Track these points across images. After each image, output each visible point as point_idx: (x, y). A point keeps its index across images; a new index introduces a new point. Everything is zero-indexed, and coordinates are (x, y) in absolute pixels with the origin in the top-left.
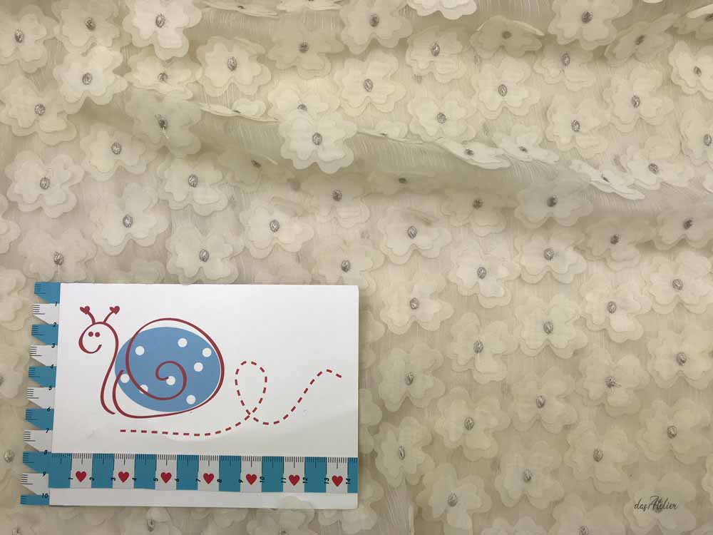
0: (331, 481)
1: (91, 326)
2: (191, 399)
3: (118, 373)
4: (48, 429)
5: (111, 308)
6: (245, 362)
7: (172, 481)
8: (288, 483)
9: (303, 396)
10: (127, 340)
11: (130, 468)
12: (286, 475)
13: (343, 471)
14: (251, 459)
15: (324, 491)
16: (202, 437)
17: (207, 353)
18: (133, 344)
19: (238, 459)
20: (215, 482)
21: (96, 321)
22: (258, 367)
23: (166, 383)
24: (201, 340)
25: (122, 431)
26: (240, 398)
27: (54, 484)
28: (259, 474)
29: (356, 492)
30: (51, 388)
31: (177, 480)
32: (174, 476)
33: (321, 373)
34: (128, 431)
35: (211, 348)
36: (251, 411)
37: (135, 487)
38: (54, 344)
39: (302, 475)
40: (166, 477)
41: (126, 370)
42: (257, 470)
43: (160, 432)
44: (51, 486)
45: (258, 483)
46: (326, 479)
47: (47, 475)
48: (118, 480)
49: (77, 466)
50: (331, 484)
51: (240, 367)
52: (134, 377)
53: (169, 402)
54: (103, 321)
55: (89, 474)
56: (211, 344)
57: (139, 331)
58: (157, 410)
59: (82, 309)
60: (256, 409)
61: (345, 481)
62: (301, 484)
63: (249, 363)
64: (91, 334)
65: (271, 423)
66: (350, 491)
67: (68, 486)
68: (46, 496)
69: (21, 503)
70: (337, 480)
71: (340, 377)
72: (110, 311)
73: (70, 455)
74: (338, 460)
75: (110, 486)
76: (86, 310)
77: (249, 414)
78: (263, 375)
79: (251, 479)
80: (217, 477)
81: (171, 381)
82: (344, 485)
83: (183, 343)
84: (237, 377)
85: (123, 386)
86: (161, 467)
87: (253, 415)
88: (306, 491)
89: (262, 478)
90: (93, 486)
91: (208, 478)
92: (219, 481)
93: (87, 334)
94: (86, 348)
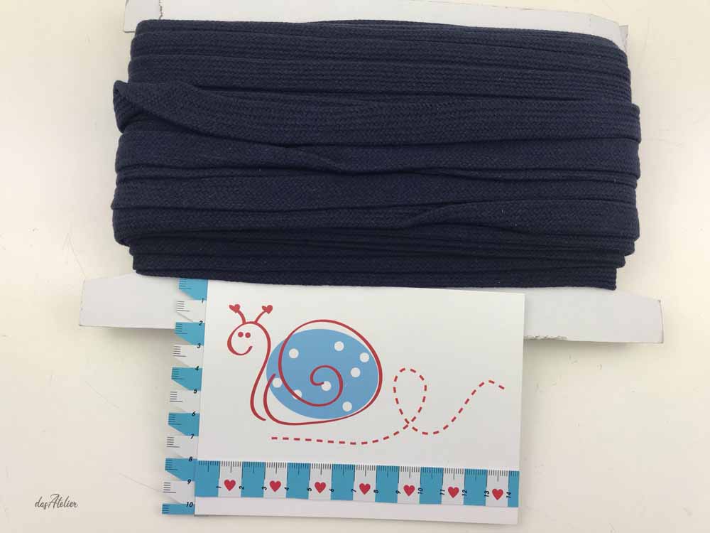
0: (491, 494)
1: (241, 326)
2: (347, 406)
3: (270, 377)
4: (193, 435)
5: (263, 307)
6: (404, 369)
7: (327, 491)
8: (446, 496)
9: (464, 406)
10: (280, 342)
11: (281, 476)
12: (445, 488)
13: (503, 485)
14: (410, 470)
15: (484, 504)
16: (359, 446)
17: (365, 357)
18: (286, 347)
19: (396, 469)
20: (371, 493)
21: (247, 321)
22: (418, 374)
23: (321, 388)
25: (273, 438)
26: (398, 407)
27: (198, 493)
28: (417, 486)
29: (517, 506)
30: (196, 391)
31: (332, 490)
32: (329, 486)
33: (483, 384)
34: (280, 439)
35: (369, 354)
36: (409, 420)
37: (288, 496)
38: (200, 344)
39: (461, 488)
40: (320, 487)
41: (278, 374)
42: (415, 481)
43: (314, 441)
45: (415, 494)
46: (486, 492)
47: (192, 483)
48: (269, 488)
49: (225, 474)
50: (491, 497)
51: (399, 374)
52: (287, 381)
53: (324, 409)
54: (254, 320)
55: (239, 483)
56: (369, 349)
57: (294, 332)
58: (312, 417)
59: (231, 307)
60: (415, 418)
61: (505, 494)
62: (460, 496)
63: (408, 370)
64: (241, 335)
65: (431, 433)
66: (511, 505)
67: (216, 495)
68: (191, 505)
69: (163, 513)
70: (498, 494)
71: (503, 388)
72: (263, 311)
73: (218, 463)
74: (499, 473)
75: (262, 496)
76: (236, 308)
77: (408, 422)
78: (423, 383)
79: (409, 490)
80: (373, 487)
81: (327, 386)
82: (504, 497)
83: (339, 346)
84: (395, 384)
85: (276, 392)
86: (315, 477)
87: (411, 425)
88: (465, 504)
89: (421, 490)
90: (243, 495)
91: (365, 488)
92: (376, 491)
93: (236, 334)
94: (235, 350)
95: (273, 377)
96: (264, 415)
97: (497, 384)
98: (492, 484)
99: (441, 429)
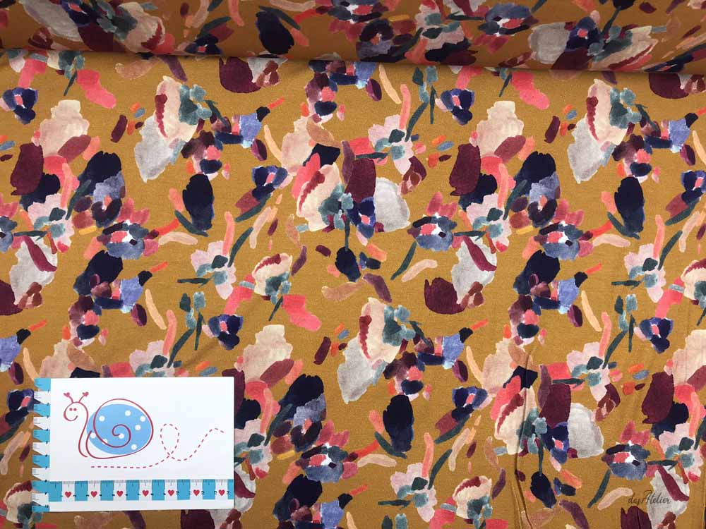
0: (218, 493)
1: (71, 404)
2: (134, 447)
3: (89, 432)
4: (47, 467)
5: (83, 393)
6: (166, 424)
7: (124, 496)
9: (200, 443)
10: (94, 412)
11: (97, 488)
12: (192, 490)
13: (225, 487)
14: (171, 481)
15: (214, 498)
16: (142, 469)
17: (143, 419)
18: (97, 416)
19: (163, 481)
20: (149, 495)
21: (74, 402)
22: (174, 427)
24: (139, 411)
25: (92, 467)
26: (164, 445)
27: (51, 500)
28: (176, 490)
30: (47, 442)
31: (127, 495)
32: (125, 493)
33: (211, 430)
34: (96, 467)
35: (145, 417)
36: (170, 453)
37: (101, 500)
38: (48, 416)
39: (201, 490)
41: (93, 431)
42: (174, 487)
43: (115, 467)
44: (49, 501)
45: (175, 495)
46: (215, 491)
47: (47, 494)
48: (90, 495)
49: (65, 489)
50: (218, 494)
51: (163, 427)
52: (99, 434)
53: (120, 449)
54: (78, 401)
55: (73, 493)
56: (145, 414)
57: (101, 406)
59: (65, 394)
60: (173, 452)
61: (226, 492)
62: (200, 495)
63: (168, 424)
64: (71, 409)
65: (182, 460)
66: (229, 498)
67: (60, 500)
68: (48, 506)
70: (222, 492)
71: (222, 432)
72: (83, 395)
73: (61, 482)
74: (222, 481)
75: (86, 500)
76: (67, 395)
78: (178, 431)
79: (171, 493)
80: (150, 492)
81: (122, 436)
82: (226, 494)
83: (128, 413)
84: (161, 433)
85: (92, 440)
86: (117, 488)
87: (171, 455)
88: (204, 498)
89: (178, 492)
90: (75, 500)
91: (146, 493)
92: (152, 494)
93: (68, 409)
94: (67, 417)
95: (91, 432)
96: (87, 454)
97: (219, 431)
98: (219, 487)
99: (188, 457)
